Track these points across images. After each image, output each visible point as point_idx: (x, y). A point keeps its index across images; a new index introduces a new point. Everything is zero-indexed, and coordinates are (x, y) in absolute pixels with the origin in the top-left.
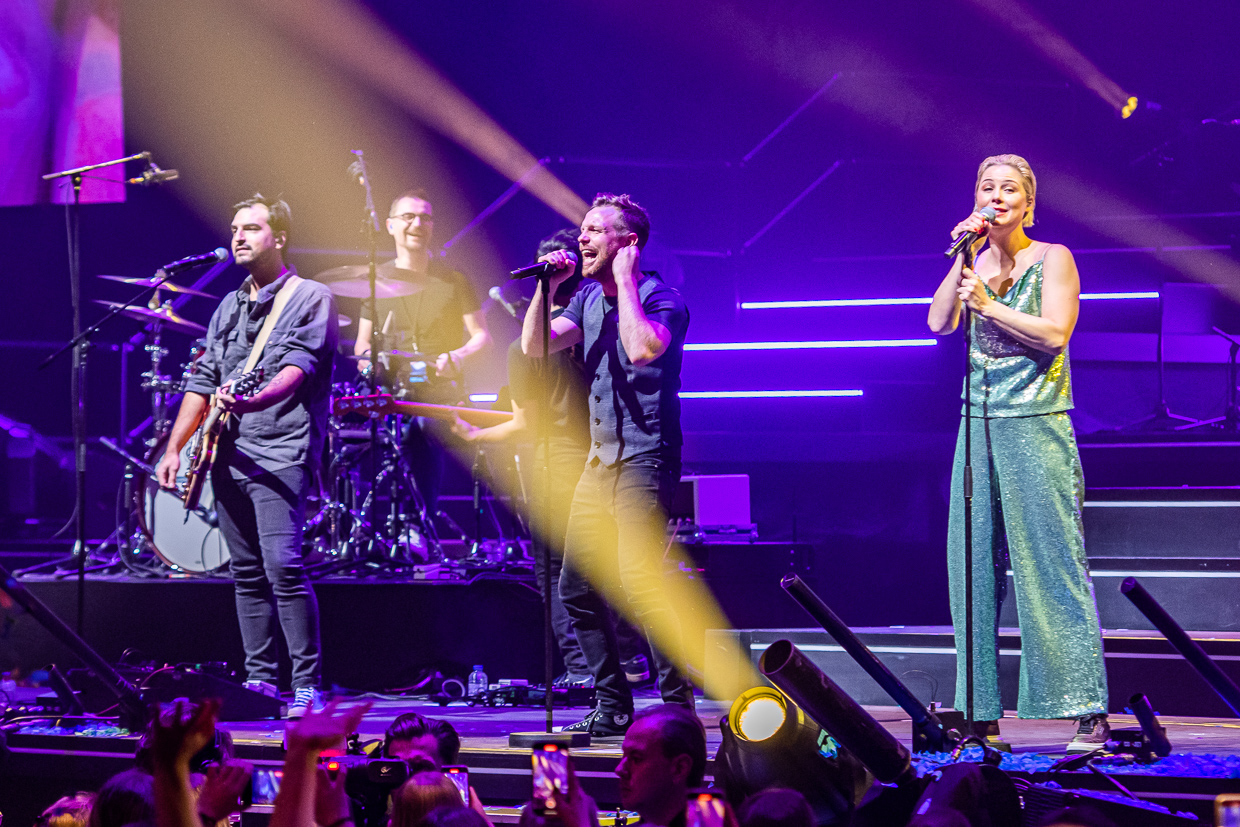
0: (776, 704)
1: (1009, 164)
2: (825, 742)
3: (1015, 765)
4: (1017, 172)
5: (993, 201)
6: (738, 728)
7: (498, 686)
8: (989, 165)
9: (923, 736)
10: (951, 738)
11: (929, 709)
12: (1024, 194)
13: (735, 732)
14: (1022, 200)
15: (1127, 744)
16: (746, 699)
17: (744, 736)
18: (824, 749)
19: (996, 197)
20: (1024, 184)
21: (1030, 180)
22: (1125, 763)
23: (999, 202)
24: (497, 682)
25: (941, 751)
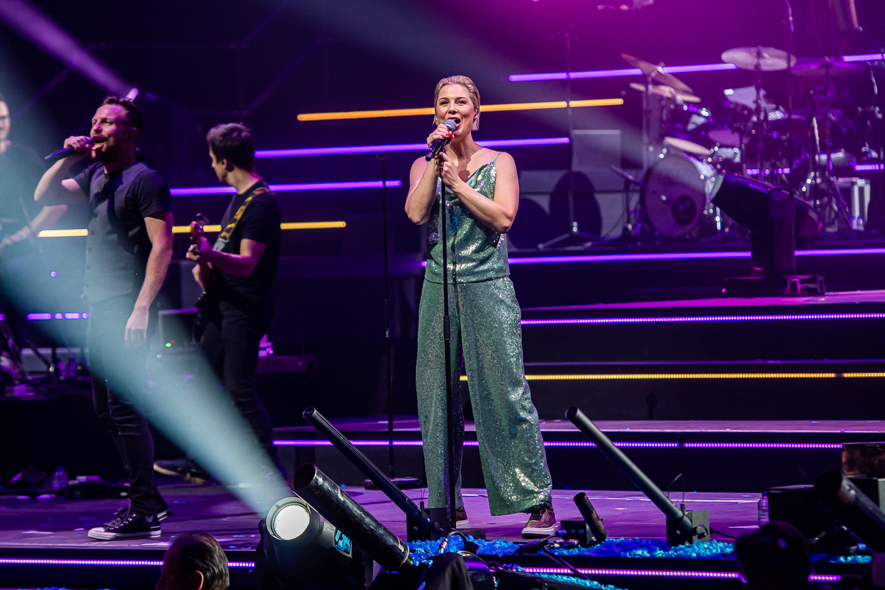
0: (303, 510)
1: (459, 83)
2: (341, 538)
3: (487, 550)
4: (465, 88)
5: (450, 113)
6: (273, 530)
7: (76, 482)
8: (444, 85)
9: (415, 528)
10: (437, 529)
11: (419, 506)
12: (472, 105)
13: (271, 533)
14: (471, 109)
15: (573, 531)
16: (279, 507)
17: (279, 537)
18: (340, 543)
19: (452, 109)
20: (471, 97)
21: (475, 93)
22: (572, 546)
23: (454, 113)
24: (75, 479)
25: (430, 540)
